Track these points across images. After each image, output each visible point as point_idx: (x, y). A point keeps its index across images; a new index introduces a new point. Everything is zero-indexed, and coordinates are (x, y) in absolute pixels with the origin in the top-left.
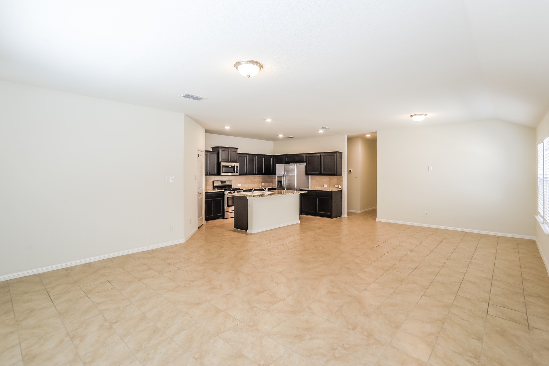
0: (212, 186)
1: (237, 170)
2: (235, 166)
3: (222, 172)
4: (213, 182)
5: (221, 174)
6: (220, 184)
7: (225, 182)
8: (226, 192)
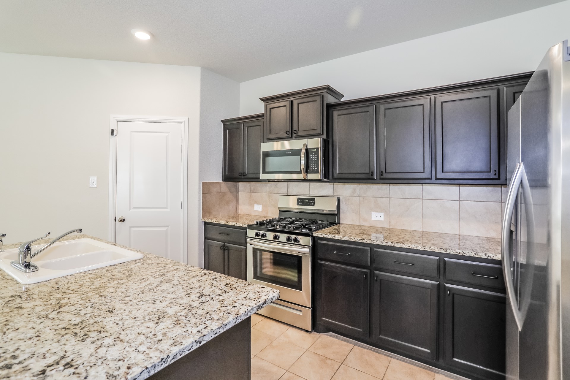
3: (265, 172)
6: (292, 205)
7: (311, 202)
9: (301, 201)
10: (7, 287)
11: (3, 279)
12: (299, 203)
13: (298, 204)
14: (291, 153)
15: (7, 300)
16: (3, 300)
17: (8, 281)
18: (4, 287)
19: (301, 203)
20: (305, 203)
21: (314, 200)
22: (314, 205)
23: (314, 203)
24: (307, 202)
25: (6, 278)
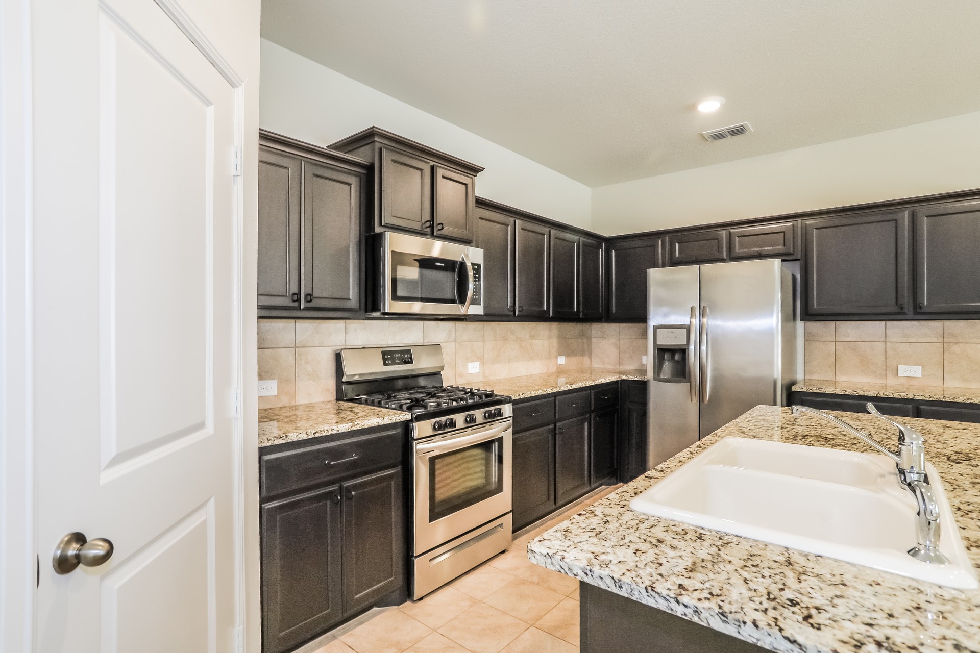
0: (331, 384)
1: (476, 291)
2: (469, 265)
3: (395, 297)
4: (338, 357)
5: (390, 305)
6: (375, 368)
7: (405, 356)
8: (422, 428)
9: (388, 356)
10: (959, 474)
11: (957, 487)
12: (387, 362)
13: (385, 364)
14: (443, 265)
15: (967, 462)
16: (971, 463)
17: (951, 481)
18: (962, 475)
19: (390, 362)
20: (397, 361)
21: (409, 352)
22: (411, 362)
23: (411, 358)
24: (398, 358)
25: (951, 487)
